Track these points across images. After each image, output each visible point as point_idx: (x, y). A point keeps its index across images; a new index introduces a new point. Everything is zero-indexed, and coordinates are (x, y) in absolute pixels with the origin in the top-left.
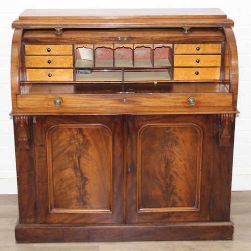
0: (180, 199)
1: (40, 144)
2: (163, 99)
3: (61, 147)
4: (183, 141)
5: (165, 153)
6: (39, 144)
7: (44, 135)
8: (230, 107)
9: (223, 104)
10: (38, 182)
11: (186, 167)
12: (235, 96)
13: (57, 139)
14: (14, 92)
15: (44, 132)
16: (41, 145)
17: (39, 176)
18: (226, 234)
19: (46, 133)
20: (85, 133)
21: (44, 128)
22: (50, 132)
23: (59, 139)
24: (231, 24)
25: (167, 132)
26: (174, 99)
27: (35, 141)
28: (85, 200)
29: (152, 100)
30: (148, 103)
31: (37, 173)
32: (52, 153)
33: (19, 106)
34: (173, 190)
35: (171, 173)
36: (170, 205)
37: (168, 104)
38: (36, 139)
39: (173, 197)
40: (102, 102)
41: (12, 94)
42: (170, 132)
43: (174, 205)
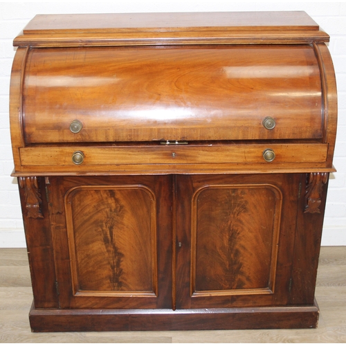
0: (248, 279)
1: (57, 211)
2: (228, 153)
3: (86, 215)
4: (255, 206)
5: (230, 222)
6: (55, 211)
7: (61, 200)
8: (323, 163)
9: (313, 159)
10: (57, 259)
11: (257, 240)
12: (330, 148)
13: (80, 204)
14: (15, 144)
15: (61, 196)
16: (58, 213)
17: (57, 252)
18: (308, 321)
19: (63, 197)
20: (118, 196)
21: (61, 190)
22: (70, 196)
23: (82, 204)
24: (325, 39)
25: (233, 194)
26: (245, 152)
27: (49, 208)
28: (120, 280)
29: (212, 153)
30: (206, 157)
31: (54, 248)
32: (73, 223)
33: (23, 163)
34: (239, 268)
35: (237, 247)
36: (235, 287)
37: (235, 160)
38: (51, 205)
39: (239, 277)
40: (140, 157)
41: (12, 147)
42: (237, 195)
43: (240, 287)
